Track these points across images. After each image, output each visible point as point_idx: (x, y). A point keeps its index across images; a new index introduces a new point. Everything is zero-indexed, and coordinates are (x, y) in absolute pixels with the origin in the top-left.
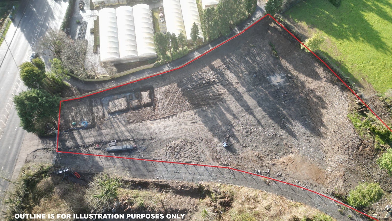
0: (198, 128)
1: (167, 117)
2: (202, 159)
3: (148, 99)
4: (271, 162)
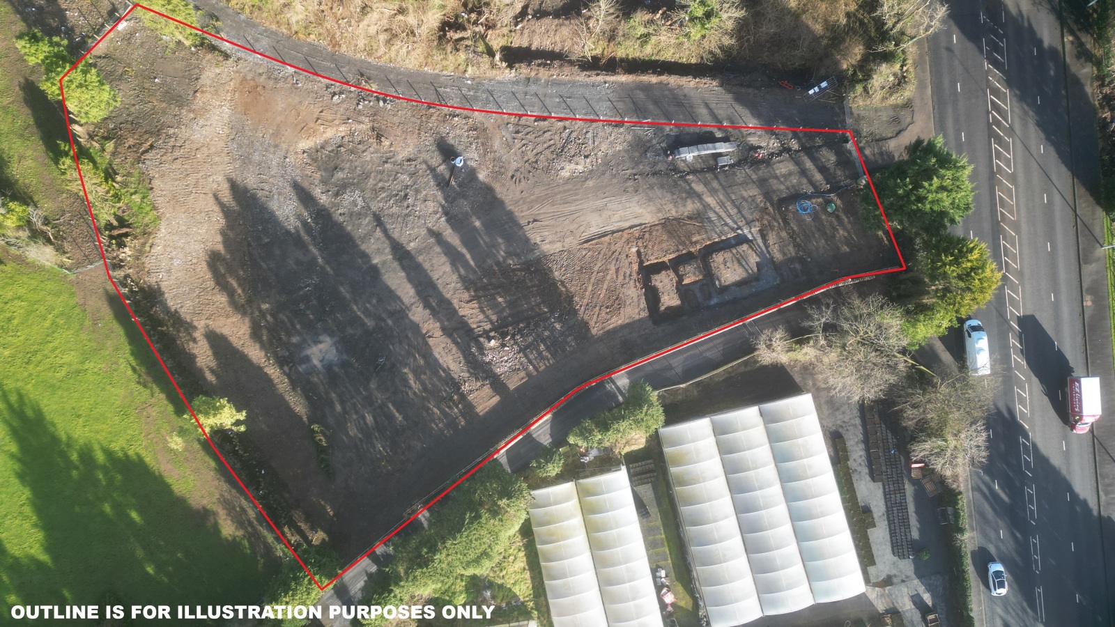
0: (525, 207)
1: (604, 235)
2: (511, 127)
3: (659, 285)
4: (355, 126)
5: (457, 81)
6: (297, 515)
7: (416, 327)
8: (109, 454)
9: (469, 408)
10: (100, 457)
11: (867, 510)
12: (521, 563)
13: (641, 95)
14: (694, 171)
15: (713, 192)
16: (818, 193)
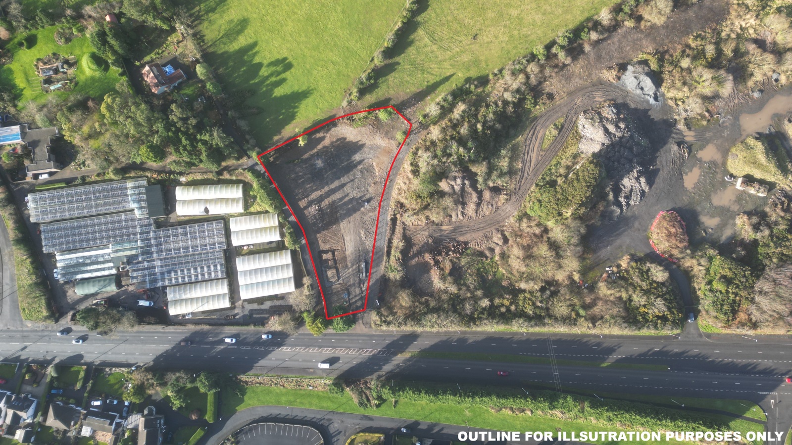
0: (353, 220)
1: (344, 240)
3: (329, 254)
4: (378, 177)
5: (388, 205)
6: (278, 155)
7: (323, 188)
8: (297, 112)
9: (300, 200)
10: (296, 110)
11: (262, 304)
12: (259, 210)
13: (381, 253)
14: (359, 266)
15: (353, 271)
16: (349, 300)
